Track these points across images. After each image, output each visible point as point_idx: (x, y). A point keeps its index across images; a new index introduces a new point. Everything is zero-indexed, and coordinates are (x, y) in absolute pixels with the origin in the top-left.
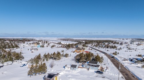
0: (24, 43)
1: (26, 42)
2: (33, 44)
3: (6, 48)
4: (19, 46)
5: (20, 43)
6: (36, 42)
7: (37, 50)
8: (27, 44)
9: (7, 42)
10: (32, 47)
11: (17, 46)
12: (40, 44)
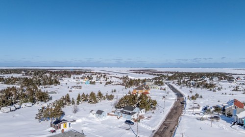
0: (70, 77)
1: (72, 76)
2: (82, 78)
3: (40, 84)
4: (60, 81)
5: (65, 77)
6: (88, 76)
7: (81, 88)
8: (74, 78)
9: (47, 76)
10: (78, 84)
11: (57, 82)
12: (94, 78)
